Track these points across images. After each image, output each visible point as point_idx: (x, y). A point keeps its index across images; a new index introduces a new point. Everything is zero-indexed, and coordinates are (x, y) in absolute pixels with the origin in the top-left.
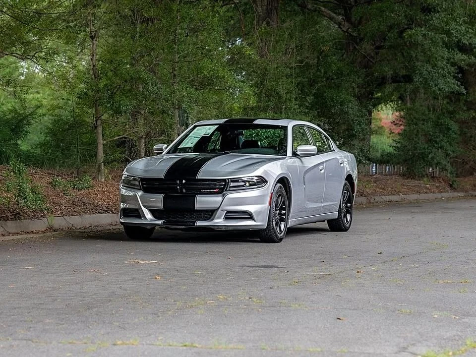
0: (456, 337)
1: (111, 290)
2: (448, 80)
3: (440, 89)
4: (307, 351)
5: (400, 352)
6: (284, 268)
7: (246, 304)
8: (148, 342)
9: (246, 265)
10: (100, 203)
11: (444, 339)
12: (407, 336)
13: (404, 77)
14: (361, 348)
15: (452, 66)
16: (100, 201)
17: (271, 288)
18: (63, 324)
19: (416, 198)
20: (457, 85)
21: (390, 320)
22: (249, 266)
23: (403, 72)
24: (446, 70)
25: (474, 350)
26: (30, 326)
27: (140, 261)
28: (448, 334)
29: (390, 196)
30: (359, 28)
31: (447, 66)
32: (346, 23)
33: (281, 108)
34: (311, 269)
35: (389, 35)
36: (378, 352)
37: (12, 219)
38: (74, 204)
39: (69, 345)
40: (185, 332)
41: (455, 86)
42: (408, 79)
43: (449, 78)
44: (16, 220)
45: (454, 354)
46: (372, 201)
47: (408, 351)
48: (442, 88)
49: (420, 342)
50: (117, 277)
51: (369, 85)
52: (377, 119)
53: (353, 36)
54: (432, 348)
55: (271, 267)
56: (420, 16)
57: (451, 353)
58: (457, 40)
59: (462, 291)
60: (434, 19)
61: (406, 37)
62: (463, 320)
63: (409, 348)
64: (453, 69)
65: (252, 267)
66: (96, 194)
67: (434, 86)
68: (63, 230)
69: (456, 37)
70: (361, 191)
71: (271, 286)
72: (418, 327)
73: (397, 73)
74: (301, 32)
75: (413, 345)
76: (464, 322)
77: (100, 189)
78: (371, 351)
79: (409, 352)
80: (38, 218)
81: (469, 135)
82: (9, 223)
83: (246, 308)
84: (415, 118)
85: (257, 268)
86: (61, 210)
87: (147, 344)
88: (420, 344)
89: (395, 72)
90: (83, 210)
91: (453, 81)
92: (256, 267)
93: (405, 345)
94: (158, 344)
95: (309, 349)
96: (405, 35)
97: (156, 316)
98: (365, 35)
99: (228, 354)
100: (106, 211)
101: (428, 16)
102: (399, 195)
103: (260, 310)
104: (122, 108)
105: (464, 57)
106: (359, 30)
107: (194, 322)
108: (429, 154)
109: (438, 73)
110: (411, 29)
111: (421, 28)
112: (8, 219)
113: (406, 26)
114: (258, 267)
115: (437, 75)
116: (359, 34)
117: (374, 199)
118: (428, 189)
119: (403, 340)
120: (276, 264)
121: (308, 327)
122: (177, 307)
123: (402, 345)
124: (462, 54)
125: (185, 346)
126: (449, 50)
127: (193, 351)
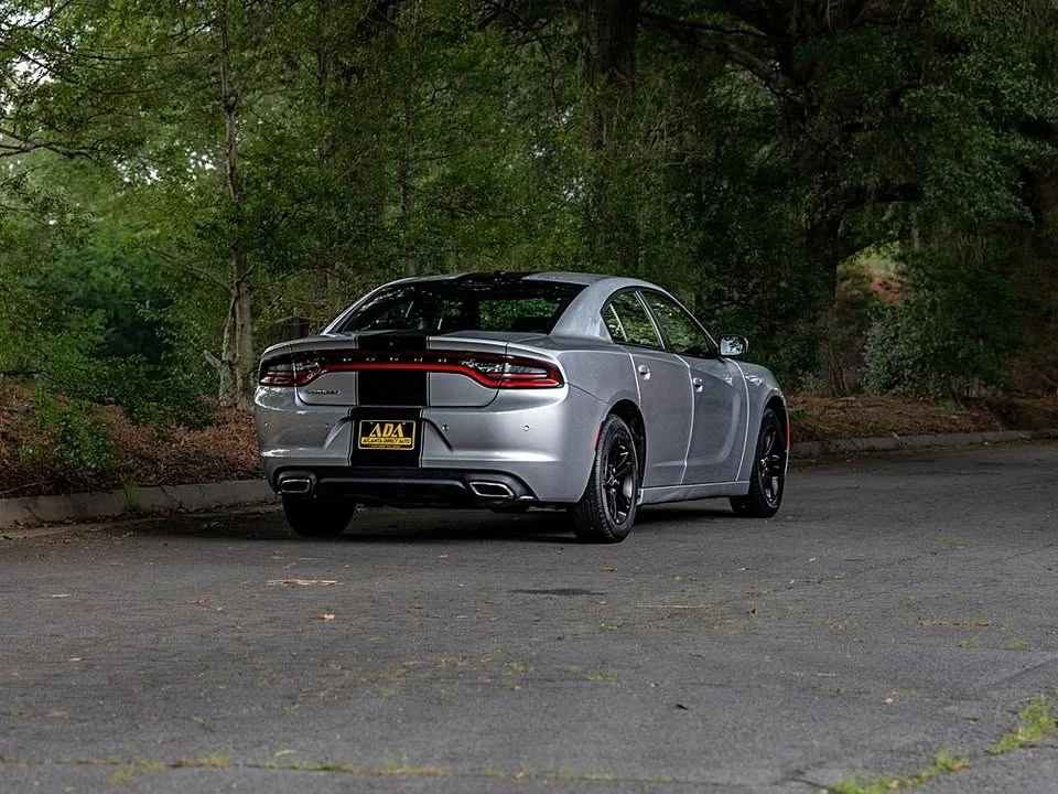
0: (919, 746)
1: (218, 646)
2: (996, 193)
3: (978, 213)
4: (584, 779)
5: (784, 780)
6: (602, 594)
7: (493, 674)
8: (250, 761)
9: (524, 588)
10: (242, 457)
11: (892, 751)
12: (812, 746)
13: (901, 187)
14: (702, 772)
15: (1003, 164)
16: (242, 454)
17: (559, 639)
18: (85, 720)
19: (928, 444)
20: (1015, 204)
21: (788, 708)
22: (529, 592)
23: (902, 179)
24: (991, 173)
25: (946, 777)
26: (12, 725)
27: (300, 582)
28: (904, 741)
29: (871, 439)
30: (808, 86)
31: (993, 165)
32: (780, 76)
33: (637, 256)
34: (658, 598)
35: (870, 100)
36: (739, 780)
37: (49, 493)
38: (186, 460)
39: (77, 769)
40: (338, 737)
41: (1011, 205)
42: (911, 193)
43: (997, 189)
44: (58, 494)
45: (902, 785)
46: (832, 450)
47: (804, 779)
48: (984, 211)
49: (835, 758)
50: (242, 616)
51: (829, 207)
52: (863, 277)
53: (795, 102)
54: (858, 771)
55: (575, 592)
56: (936, 61)
57: (894, 784)
58: (1013, 109)
59: (964, 642)
60: (964, 65)
61: (906, 105)
62: (947, 709)
63: (808, 773)
64: (1006, 170)
65: (535, 592)
66: (235, 438)
67: (966, 205)
68: (159, 514)
69: (1011, 104)
70: (808, 429)
71: (561, 635)
72: (843, 725)
73: (887, 181)
74: (680, 95)
75: (820, 765)
76: (946, 712)
77: (244, 428)
78: (723, 778)
79: (804, 781)
80: (106, 490)
81: (1044, 308)
82: (43, 501)
83: (488, 684)
84: (927, 275)
85: (544, 596)
86: (156, 472)
87: (245, 765)
88: (835, 763)
89: (882, 178)
90: (206, 473)
91: (1005, 197)
92: (542, 592)
93: (802, 765)
94: (268, 764)
95: (587, 776)
96: (902, 100)
97: (291, 701)
98: (821, 101)
99: (409, 788)
100: (254, 474)
101: (952, 60)
102: (892, 437)
103: (517, 688)
104: (291, 257)
105: (1030, 145)
106: (808, 91)
107: (367, 715)
108: (959, 349)
109: (976, 181)
110: (917, 87)
111: (938, 85)
112: (40, 493)
113: (906, 83)
114: (547, 592)
115: (973, 183)
116: (809, 100)
117: (837, 446)
118: (954, 424)
119: (801, 753)
120: (588, 587)
121: (606, 726)
122: (342, 682)
123: (793, 766)
124: (1026, 141)
125: (326, 769)
126: (997, 130)
127: (337, 780)
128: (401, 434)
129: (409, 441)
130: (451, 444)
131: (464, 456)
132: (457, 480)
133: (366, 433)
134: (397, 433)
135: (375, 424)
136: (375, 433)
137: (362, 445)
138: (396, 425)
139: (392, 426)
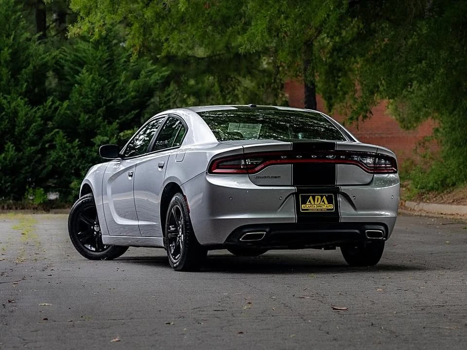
128: (326, 203)
129: (331, 206)
130: (357, 207)
131: (363, 215)
132: (356, 229)
133: (304, 202)
134: (323, 201)
135: (309, 196)
136: (310, 202)
137: (302, 210)
138: (322, 197)
139: (320, 197)
